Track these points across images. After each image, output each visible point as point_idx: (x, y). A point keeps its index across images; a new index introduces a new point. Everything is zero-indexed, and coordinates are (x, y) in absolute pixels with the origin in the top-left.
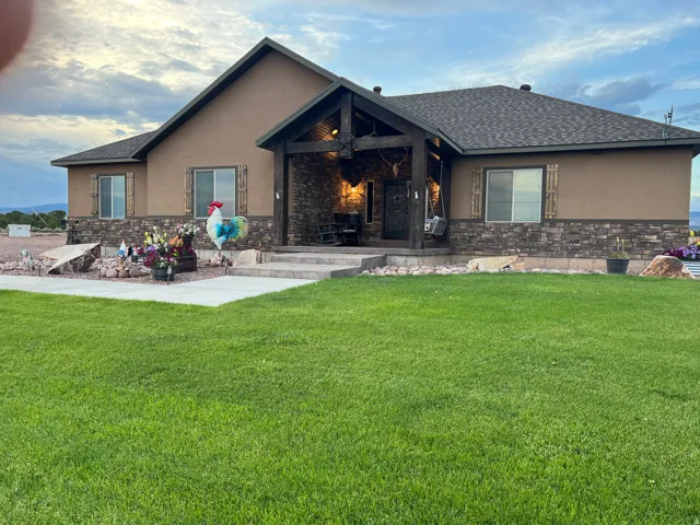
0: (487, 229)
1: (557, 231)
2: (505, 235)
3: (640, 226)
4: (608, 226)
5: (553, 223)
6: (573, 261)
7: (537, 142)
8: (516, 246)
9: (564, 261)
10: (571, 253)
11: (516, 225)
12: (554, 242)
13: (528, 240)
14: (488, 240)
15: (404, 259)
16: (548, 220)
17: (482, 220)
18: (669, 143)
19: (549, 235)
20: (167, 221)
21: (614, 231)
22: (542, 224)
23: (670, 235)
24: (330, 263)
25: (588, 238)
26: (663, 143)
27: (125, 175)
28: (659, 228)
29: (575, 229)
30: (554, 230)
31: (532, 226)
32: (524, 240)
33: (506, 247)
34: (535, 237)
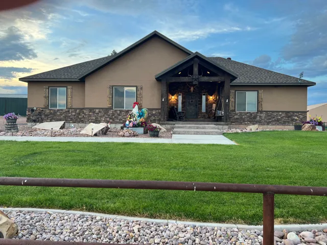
0: (237, 114)
1: (263, 115)
2: (243, 117)
3: (292, 114)
4: (281, 113)
5: (262, 112)
6: (269, 126)
7: (255, 81)
8: (248, 121)
9: (266, 126)
10: (268, 124)
11: (248, 113)
12: (262, 119)
13: (252, 119)
14: (237, 119)
15: (222, 126)
16: (260, 111)
17: (234, 110)
18: (302, 84)
19: (260, 117)
20: (97, 110)
21: (283, 115)
22: (257, 113)
23: (301, 116)
24: (203, 128)
25: (274, 118)
26: (300, 84)
27: (67, 87)
28: (298, 114)
29: (270, 114)
30: (262, 115)
31: (254, 113)
32: (251, 119)
33: (244, 121)
34: (255, 117)
